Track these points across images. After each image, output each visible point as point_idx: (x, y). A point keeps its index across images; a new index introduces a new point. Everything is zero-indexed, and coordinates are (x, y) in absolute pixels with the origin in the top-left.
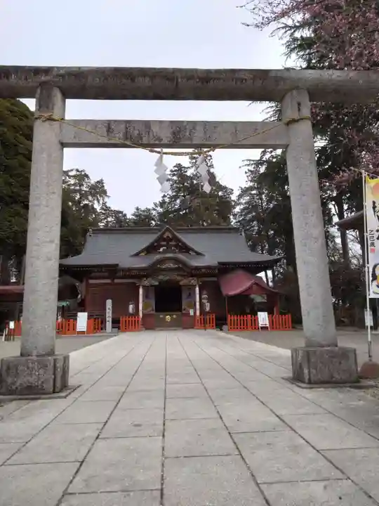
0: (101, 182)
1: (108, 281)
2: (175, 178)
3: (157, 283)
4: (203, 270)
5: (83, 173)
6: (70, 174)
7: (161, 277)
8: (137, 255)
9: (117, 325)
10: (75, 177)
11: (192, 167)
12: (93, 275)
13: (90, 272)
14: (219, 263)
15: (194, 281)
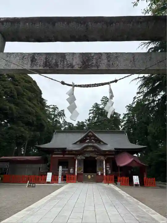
0: (63, 111)
1: (62, 156)
2: (95, 109)
3: (84, 158)
4: (107, 152)
5: (56, 107)
6: (50, 107)
7: (87, 155)
8: (75, 143)
9: (65, 179)
10: (52, 108)
11: (102, 104)
12: (55, 152)
13: (54, 151)
14: (115, 149)
15: (102, 158)
